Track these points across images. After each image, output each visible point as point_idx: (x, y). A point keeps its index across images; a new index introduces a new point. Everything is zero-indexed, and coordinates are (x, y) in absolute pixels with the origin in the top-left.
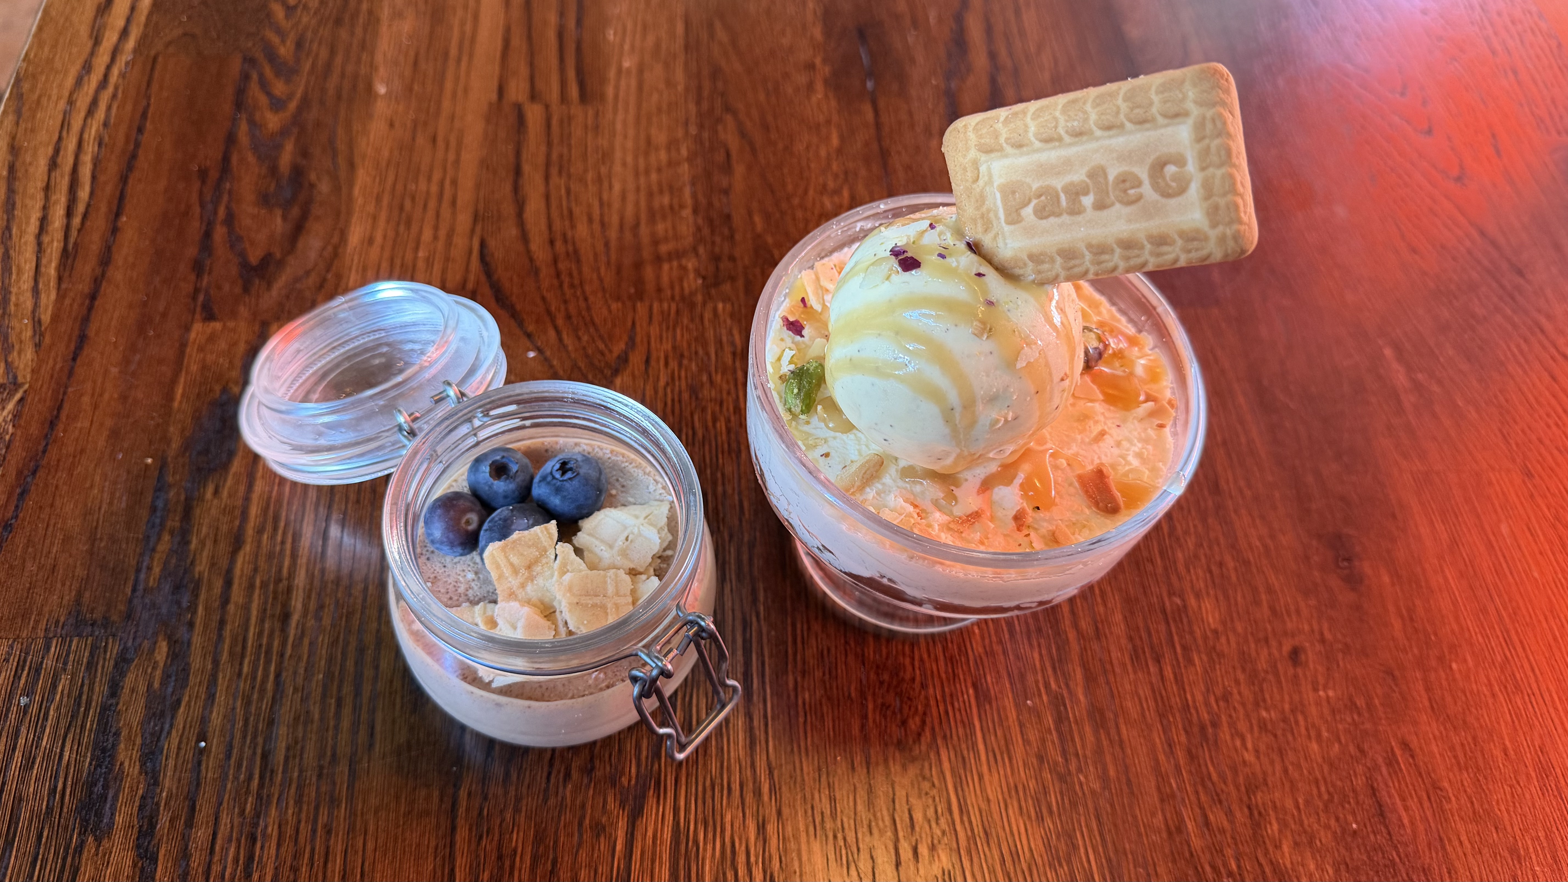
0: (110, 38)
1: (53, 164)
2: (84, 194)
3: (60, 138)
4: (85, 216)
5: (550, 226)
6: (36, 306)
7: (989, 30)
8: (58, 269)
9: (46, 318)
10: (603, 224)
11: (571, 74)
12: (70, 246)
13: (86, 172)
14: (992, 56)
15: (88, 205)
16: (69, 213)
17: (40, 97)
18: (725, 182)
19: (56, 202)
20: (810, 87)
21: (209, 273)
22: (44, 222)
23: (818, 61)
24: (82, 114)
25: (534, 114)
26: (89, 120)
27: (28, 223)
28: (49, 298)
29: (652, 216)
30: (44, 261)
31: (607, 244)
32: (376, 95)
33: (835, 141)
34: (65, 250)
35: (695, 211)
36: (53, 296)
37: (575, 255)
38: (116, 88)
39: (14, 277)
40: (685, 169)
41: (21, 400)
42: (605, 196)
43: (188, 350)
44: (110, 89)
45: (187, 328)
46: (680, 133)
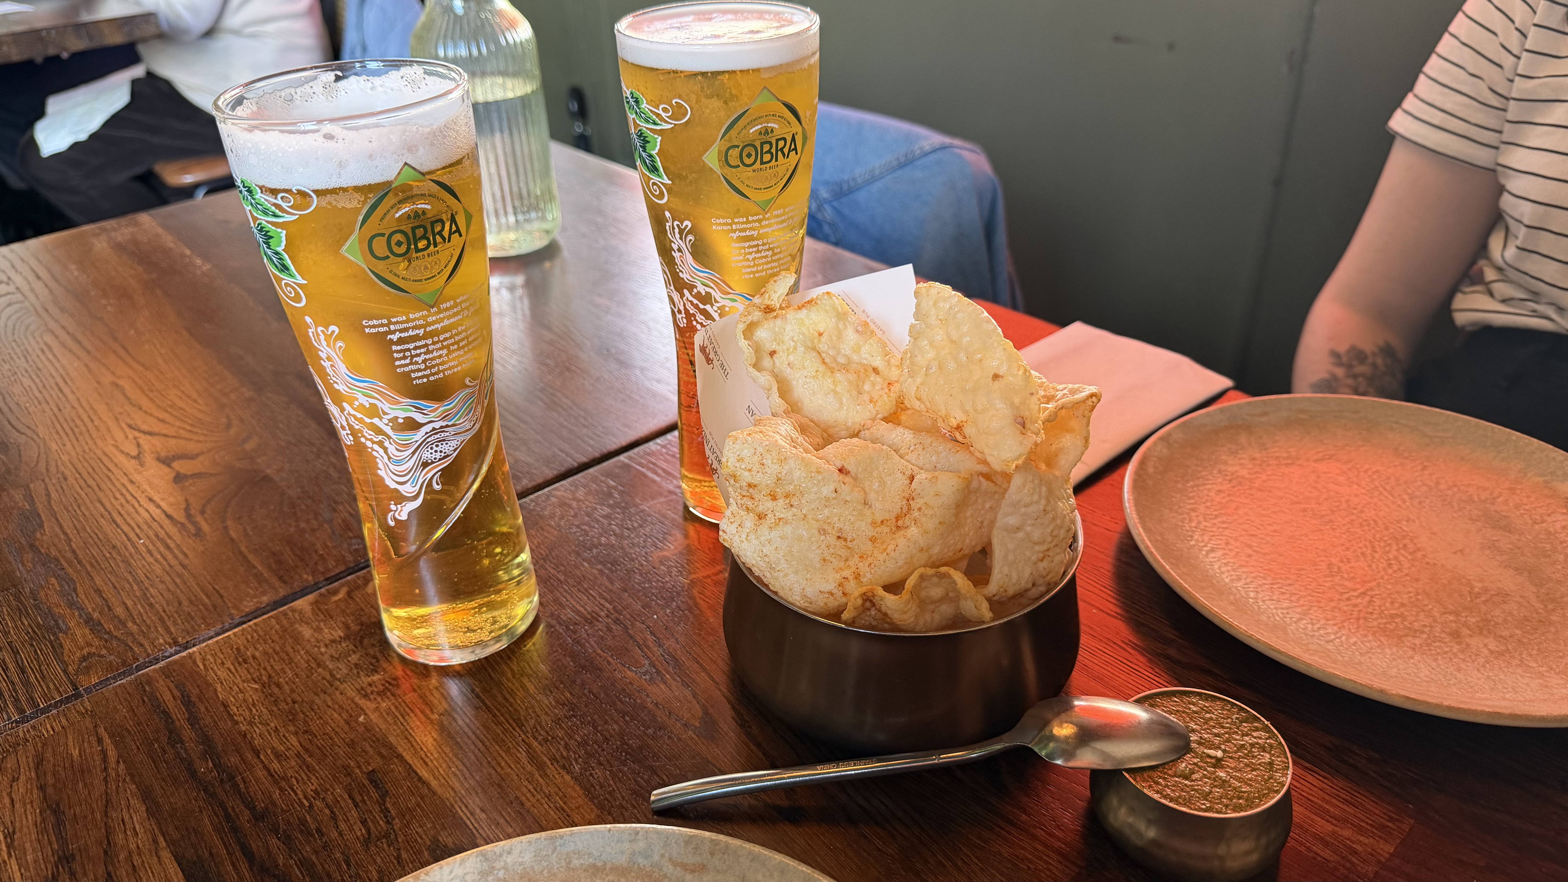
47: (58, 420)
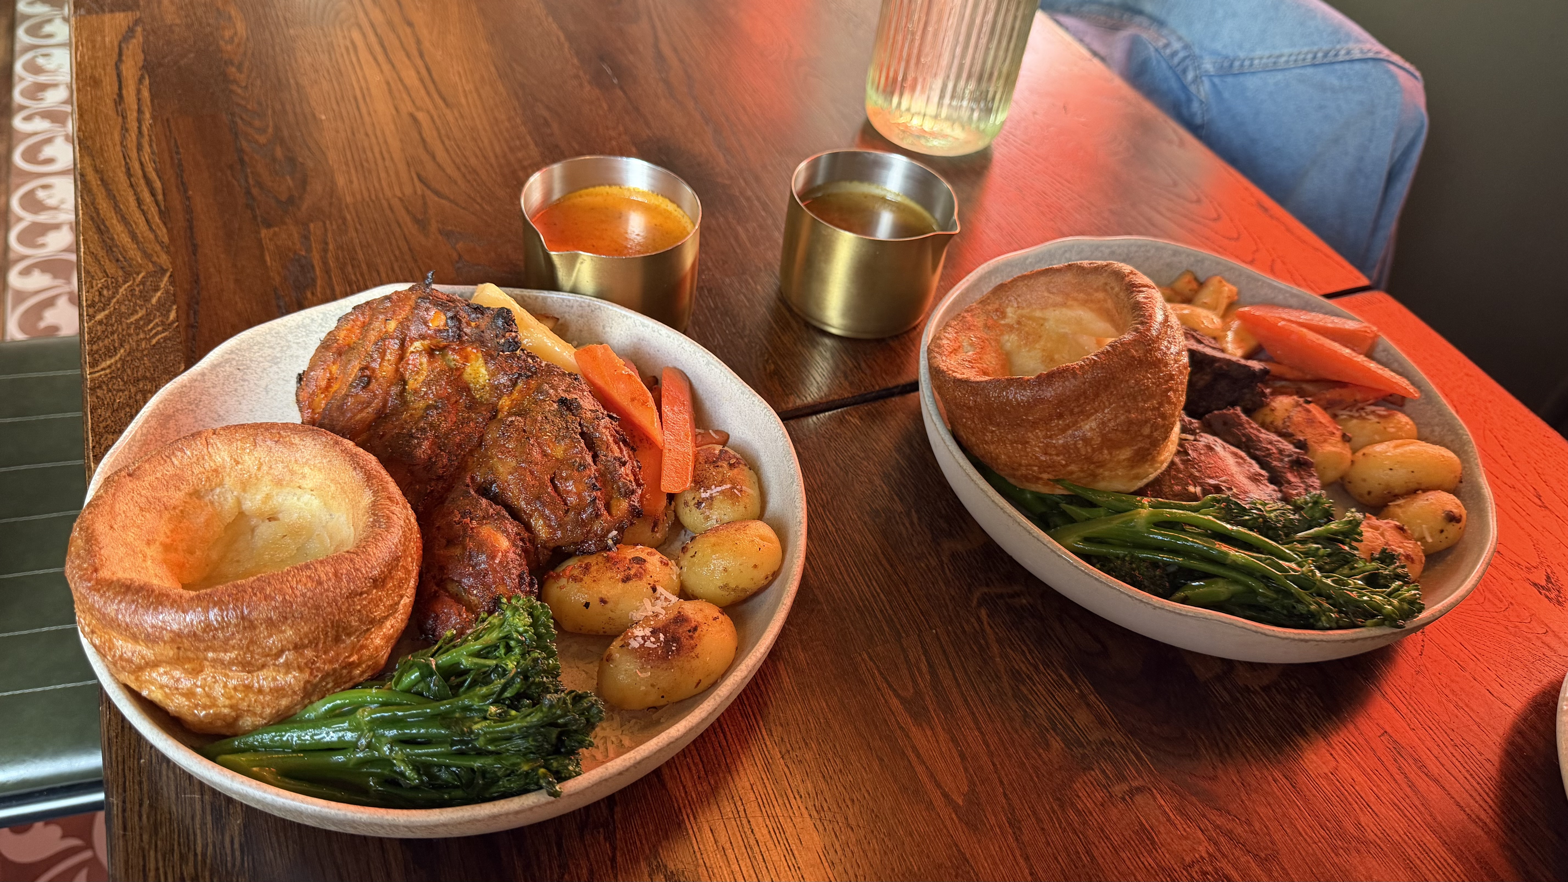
0: (132, 116)
1: (129, 174)
2: (158, 185)
3: (126, 163)
4: (164, 194)
5: (454, 162)
6: (156, 236)
7: (675, 50)
8: (160, 218)
9: (166, 239)
10: (485, 157)
11: (436, 96)
12: (163, 208)
13: (153, 176)
14: (681, 61)
15: (163, 190)
16: (153, 194)
17: (101, 147)
18: (549, 131)
19: (142, 191)
20: (581, 85)
21: (259, 208)
22: (139, 202)
23: (581, 73)
24: (135, 151)
25: (420, 116)
26: (141, 153)
27: (129, 202)
28: (163, 232)
29: (512, 150)
30: (150, 217)
31: (491, 165)
32: (321, 120)
33: (605, 106)
34: (160, 211)
35: (537, 145)
36: (165, 230)
37: (475, 171)
38: (150, 136)
39: (134, 226)
40: (523, 129)
41: (171, 276)
42: (481, 145)
43: (264, 242)
44: (147, 138)
45: (258, 232)
46: (513, 113)
47: (350, 147)
